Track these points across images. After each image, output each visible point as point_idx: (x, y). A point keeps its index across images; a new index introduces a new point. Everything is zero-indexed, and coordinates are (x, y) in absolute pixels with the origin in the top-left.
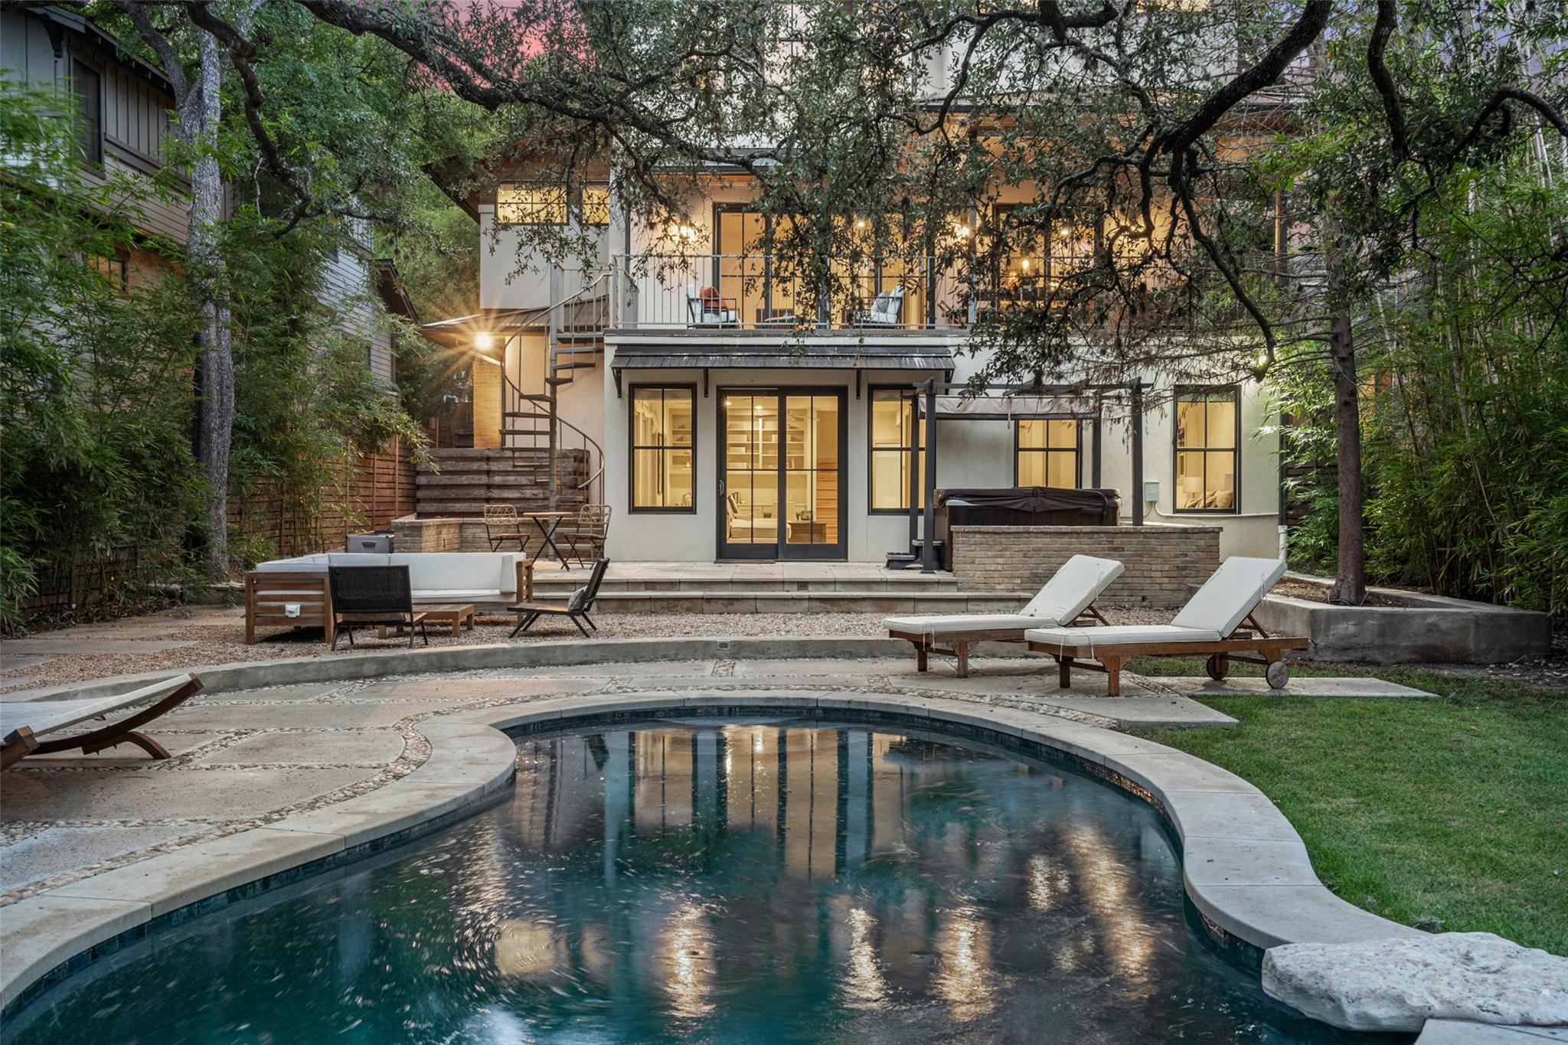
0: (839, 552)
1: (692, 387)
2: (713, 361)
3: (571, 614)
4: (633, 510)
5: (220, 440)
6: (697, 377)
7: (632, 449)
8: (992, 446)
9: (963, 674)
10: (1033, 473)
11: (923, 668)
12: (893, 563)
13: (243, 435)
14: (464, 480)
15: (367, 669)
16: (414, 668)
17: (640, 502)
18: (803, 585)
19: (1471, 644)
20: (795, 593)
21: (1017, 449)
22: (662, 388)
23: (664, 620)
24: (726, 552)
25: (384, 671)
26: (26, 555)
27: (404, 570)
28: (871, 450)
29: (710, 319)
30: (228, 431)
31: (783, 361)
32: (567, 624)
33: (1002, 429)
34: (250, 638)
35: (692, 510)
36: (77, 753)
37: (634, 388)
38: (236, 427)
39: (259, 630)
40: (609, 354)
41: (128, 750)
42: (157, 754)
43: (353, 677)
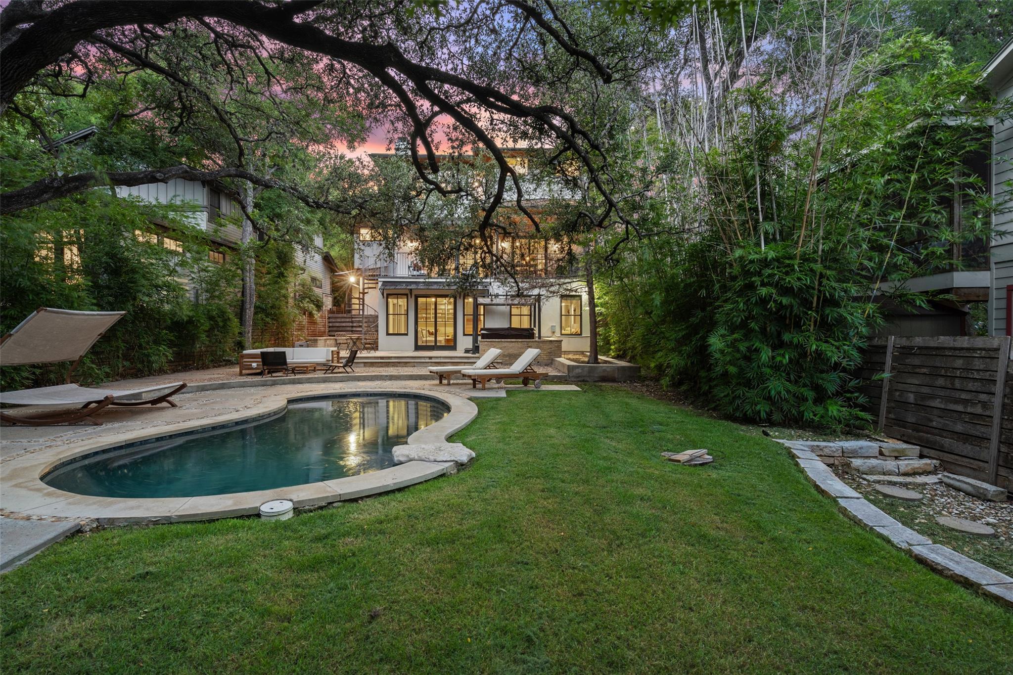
0: (454, 348)
1: (407, 295)
2: (413, 287)
3: (344, 367)
4: (388, 334)
5: (250, 312)
6: (408, 292)
7: (388, 315)
8: (502, 314)
9: (449, 384)
10: (515, 324)
11: (441, 382)
12: (467, 351)
13: (258, 310)
14: (344, 324)
15: (268, 383)
16: (284, 383)
17: (391, 331)
18: (430, 358)
19: (616, 376)
20: (428, 360)
21: (511, 315)
22: (397, 295)
23: (372, 369)
24: (418, 348)
25: (274, 384)
26: (169, 347)
27: (284, 353)
28: (464, 315)
29: (415, 273)
30: (252, 309)
31: (435, 287)
32: (341, 370)
33: (506, 309)
34: (241, 374)
35: (407, 334)
36: (149, 405)
37: (388, 295)
38: (256, 307)
39: (244, 372)
40: (380, 284)
41: (165, 404)
42: (173, 405)
43: (263, 386)
